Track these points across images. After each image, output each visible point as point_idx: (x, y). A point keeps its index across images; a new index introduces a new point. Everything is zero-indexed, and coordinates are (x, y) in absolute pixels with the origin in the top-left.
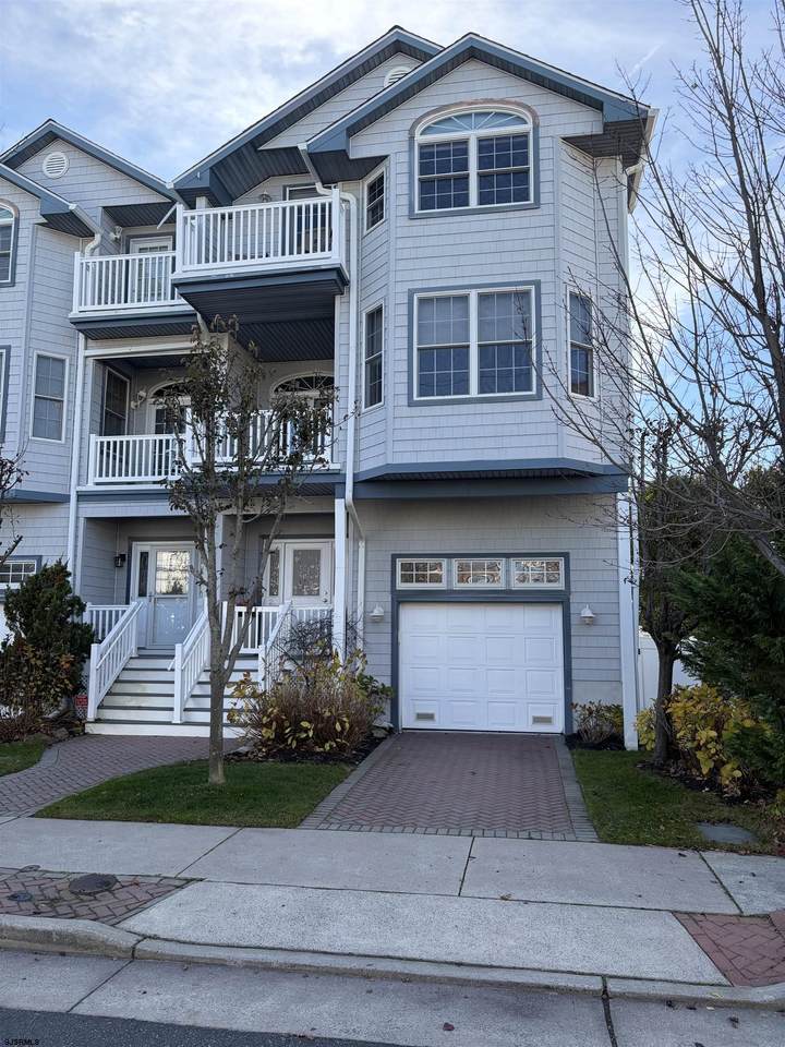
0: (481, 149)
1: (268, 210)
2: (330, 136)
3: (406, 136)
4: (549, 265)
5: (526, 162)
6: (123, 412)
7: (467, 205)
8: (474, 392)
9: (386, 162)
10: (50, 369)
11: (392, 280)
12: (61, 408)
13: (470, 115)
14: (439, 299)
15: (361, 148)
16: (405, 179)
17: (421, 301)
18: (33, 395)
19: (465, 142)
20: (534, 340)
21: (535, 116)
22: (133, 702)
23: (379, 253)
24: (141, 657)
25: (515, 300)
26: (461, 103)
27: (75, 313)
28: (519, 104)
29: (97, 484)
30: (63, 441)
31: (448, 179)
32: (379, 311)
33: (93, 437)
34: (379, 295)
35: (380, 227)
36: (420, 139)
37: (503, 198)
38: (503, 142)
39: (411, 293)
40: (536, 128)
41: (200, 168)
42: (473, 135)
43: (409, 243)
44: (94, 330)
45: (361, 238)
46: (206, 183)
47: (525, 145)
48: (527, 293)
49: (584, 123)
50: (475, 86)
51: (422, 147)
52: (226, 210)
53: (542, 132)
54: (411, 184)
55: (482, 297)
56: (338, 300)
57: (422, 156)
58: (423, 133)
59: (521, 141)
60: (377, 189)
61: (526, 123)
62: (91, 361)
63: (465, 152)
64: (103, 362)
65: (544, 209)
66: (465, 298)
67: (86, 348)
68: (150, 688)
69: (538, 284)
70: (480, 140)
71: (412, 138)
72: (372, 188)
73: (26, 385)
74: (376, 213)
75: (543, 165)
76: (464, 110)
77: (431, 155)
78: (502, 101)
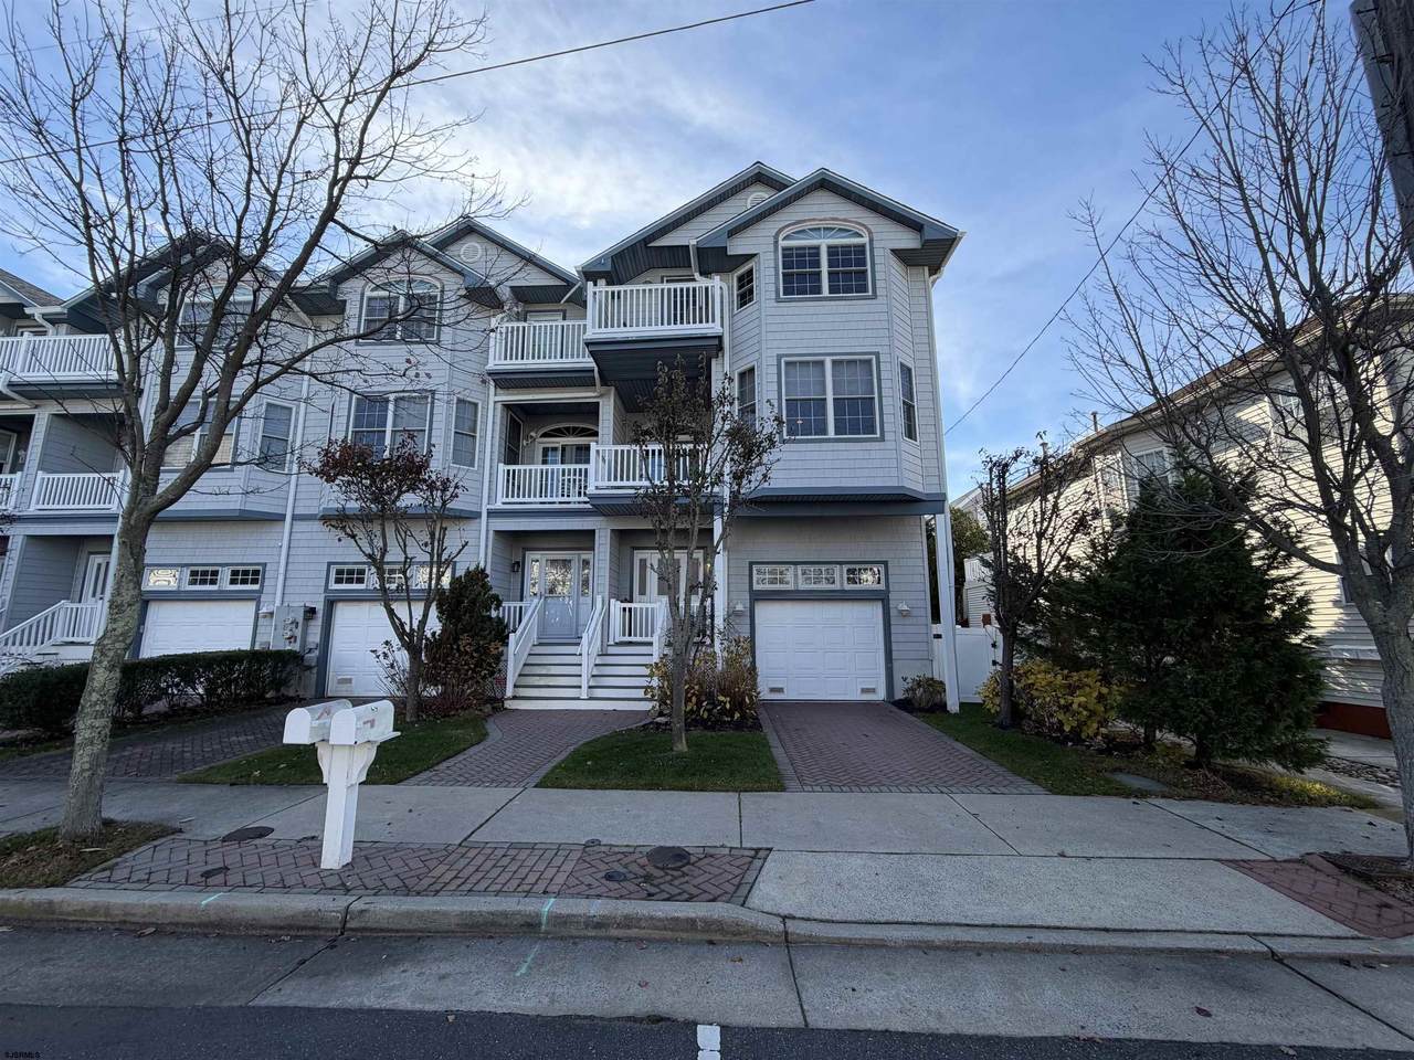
0: (830, 254)
1: (650, 290)
2: (716, 236)
3: (772, 240)
4: (886, 341)
5: (865, 265)
6: (518, 448)
7: (819, 293)
8: (831, 433)
9: (756, 259)
10: (467, 409)
11: (764, 346)
12: (474, 443)
13: (819, 229)
14: (801, 363)
15: (737, 247)
16: (772, 271)
17: (787, 363)
18: (453, 430)
19: (817, 248)
20: (876, 396)
21: (870, 233)
22: (543, 681)
23: (751, 325)
24: (540, 644)
25: (860, 366)
26: (814, 220)
27: (491, 366)
28: (859, 224)
29: (504, 503)
30: (476, 468)
31: (804, 274)
32: (752, 370)
33: (501, 465)
34: (750, 358)
35: (750, 308)
36: (782, 243)
37: (848, 290)
38: (846, 249)
39: (779, 357)
40: (871, 241)
41: (604, 256)
42: (824, 243)
43: (778, 320)
44: (504, 380)
45: (732, 316)
46: (608, 268)
47: (863, 252)
48: (869, 361)
49: (908, 240)
50: (824, 208)
51: (784, 249)
52: (616, 288)
53: (876, 244)
54: (777, 274)
55: (834, 363)
56: (714, 362)
57: (784, 256)
58: (784, 239)
59: (861, 249)
60: (746, 281)
61: (861, 236)
62: (499, 406)
63: (818, 254)
64: (508, 407)
65: (880, 300)
66: (822, 363)
67: (495, 395)
68: (555, 670)
69: (877, 355)
70: (829, 247)
71: (776, 242)
72: (740, 279)
73: (448, 423)
74: (745, 297)
75: (877, 268)
76: (814, 225)
77: (791, 256)
78: (845, 220)
